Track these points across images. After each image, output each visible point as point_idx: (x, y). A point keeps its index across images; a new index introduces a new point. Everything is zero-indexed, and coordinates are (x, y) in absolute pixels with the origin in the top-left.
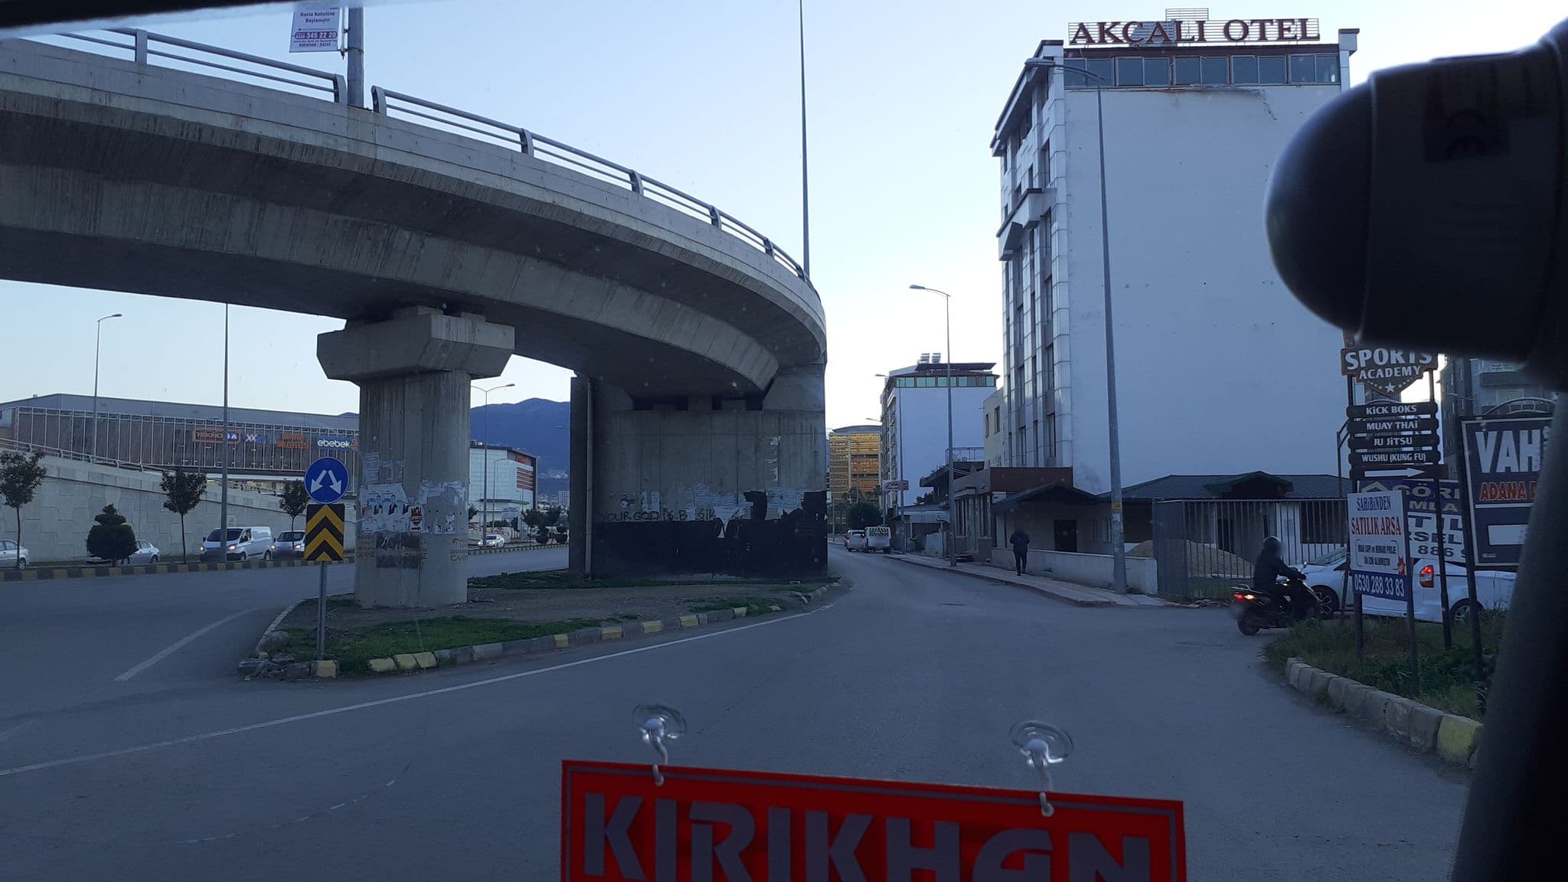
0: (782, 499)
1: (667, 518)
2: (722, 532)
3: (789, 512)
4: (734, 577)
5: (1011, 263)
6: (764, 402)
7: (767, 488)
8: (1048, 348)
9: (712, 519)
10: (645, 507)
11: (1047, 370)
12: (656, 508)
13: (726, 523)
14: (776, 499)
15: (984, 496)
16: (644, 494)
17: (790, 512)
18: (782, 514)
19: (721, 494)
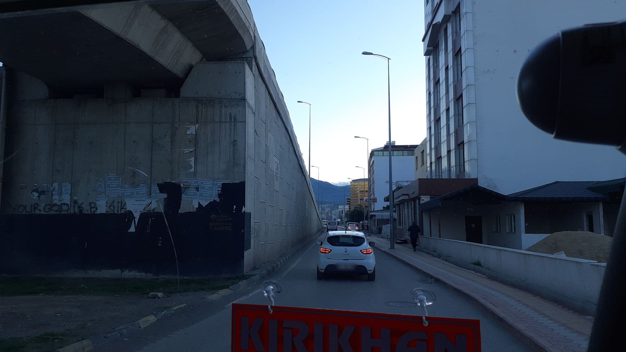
0: (198, 191)
1: (77, 210)
2: (133, 225)
3: (204, 204)
4: (143, 274)
5: (431, 57)
6: (181, 89)
7: (182, 179)
8: (459, 98)
9: (123, 211)
10: (56, 199)
11: (457, 114)
12: (67, 199)
13: (137, 216)
14: (192, 191)
15: (414, 200)
16: (56, 185)
17: (207, 203)
18: (197, 206)
19: (134, 185)
